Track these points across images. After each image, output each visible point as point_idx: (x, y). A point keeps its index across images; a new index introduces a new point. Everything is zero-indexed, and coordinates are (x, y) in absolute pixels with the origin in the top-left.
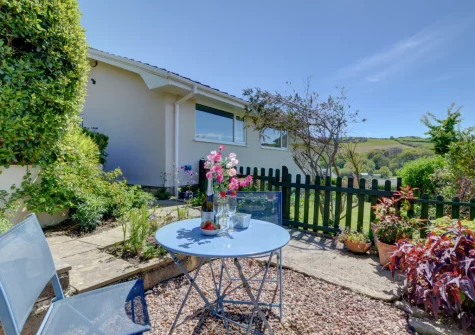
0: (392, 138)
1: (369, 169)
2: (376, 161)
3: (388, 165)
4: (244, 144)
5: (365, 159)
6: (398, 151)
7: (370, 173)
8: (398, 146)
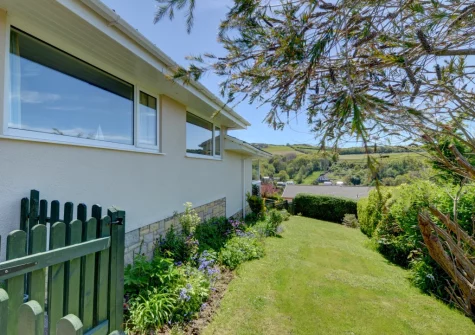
0: (288, 145)
1: (270, 173)
2: (275, 166)
3: (285, 169)
4: (155, 149)
5: (266, 163)
6: (294, 156)
7: (271, 176)
8: (293, 152)
